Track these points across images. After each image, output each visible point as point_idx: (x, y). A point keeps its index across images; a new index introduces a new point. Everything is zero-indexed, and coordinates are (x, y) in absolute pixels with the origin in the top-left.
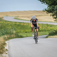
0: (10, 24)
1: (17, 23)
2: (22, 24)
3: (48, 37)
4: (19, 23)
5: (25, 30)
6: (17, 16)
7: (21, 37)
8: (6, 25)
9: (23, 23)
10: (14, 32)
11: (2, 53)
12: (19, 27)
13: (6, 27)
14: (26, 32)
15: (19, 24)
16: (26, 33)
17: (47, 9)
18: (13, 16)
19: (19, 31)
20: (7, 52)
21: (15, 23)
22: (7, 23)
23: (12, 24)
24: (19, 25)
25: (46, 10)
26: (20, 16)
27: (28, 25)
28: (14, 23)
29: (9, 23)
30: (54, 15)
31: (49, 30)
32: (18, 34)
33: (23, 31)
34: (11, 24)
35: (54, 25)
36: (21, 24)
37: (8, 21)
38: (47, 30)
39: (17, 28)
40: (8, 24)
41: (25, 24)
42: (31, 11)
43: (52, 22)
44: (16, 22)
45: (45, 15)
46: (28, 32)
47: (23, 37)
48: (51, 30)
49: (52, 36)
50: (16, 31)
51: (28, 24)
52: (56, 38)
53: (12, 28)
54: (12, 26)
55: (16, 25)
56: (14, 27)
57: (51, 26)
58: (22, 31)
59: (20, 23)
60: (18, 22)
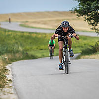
0: (13, 35)
1: (25, 34)
2: (34, 35)
3: (80, 58)
4: (27, 34)
5: (39, 46)
6: (24, 20)
7: (33, 58)
8: (5, 38)
9: (36, 33)
10: (21, 49)
11: (3, 86)
12: (29, 41)
13: (5, 40)
14: (41, 49)
15: (29, 35)
16: (42, 51)
17: (78, 9)
18: (17, 22)
19: (28, 47)
20: (11, 85)
21: (22, 34)
22: (7, 33)
23: (17, 35)
24: (28, 37)
25: (76, 10)
26: (29, 20)
27: (45, 37)
28: (19, 34)
29: (10, 33)
30: (91, 19)
31: (80, 45)
32: (28, 53)
33: (37, 46)
34: (15, 35)
35: (90, 37)
36: (32, 35)
37: (9, 31)
38: (78, 45)
39: (25, 41)
40: (9, 35)
41: (40, 36)
42: (48, 12)
43: (87, 31)
44: (23, 32)
45: (73, 19)
46: (45, 49)
47: (37, 59)
48: (85, 44)
49: (88, 57)
50: (24, 48)
51: (44, 35)
52: (94, 58)
53: (17, 43)
54: (16, 40)
55: (22, 36)
56: (19, 41)
57: (85, 38)
58: (34, 47)
59: (30, 33)
60: (26, 32)
